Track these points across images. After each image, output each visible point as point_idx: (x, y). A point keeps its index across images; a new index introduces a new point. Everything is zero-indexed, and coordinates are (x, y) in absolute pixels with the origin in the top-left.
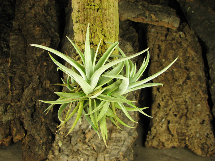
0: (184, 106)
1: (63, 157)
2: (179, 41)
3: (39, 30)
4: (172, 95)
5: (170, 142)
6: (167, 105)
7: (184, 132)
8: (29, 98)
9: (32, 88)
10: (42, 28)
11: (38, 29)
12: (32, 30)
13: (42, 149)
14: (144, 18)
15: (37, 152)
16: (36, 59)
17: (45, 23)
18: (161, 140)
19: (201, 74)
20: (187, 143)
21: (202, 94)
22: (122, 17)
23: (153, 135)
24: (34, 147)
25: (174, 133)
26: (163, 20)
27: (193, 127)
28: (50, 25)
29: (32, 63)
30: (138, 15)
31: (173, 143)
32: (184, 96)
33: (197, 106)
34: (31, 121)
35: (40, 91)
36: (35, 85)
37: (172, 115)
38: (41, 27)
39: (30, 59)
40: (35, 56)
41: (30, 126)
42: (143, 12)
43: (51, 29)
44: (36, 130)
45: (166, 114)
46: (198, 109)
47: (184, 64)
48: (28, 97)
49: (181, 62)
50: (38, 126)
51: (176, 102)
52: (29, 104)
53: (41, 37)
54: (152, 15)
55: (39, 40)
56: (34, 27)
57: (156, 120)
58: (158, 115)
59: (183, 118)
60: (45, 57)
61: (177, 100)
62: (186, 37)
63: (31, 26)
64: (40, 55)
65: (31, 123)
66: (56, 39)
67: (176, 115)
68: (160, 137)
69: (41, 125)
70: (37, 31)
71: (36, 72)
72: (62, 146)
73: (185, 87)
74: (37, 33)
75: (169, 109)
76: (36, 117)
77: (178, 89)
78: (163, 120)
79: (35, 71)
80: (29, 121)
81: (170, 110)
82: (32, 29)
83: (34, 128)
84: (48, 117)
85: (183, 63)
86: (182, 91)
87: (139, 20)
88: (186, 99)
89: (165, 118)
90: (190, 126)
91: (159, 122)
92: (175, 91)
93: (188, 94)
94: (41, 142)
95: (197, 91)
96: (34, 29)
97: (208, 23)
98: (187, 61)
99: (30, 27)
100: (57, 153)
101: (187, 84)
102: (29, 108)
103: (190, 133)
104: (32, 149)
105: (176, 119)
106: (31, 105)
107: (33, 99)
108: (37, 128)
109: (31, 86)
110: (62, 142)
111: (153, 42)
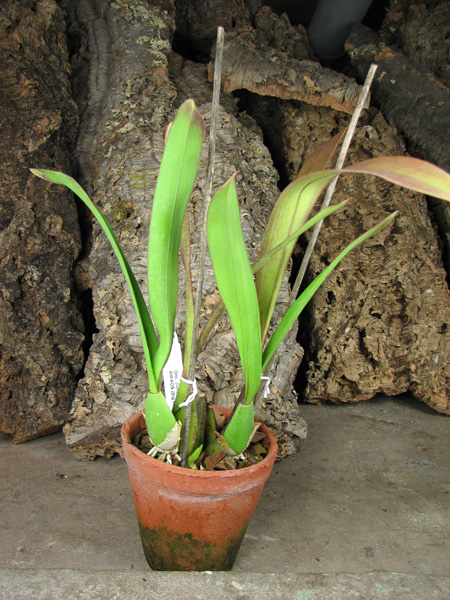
0: (392, 295)
1: (119, 406)
2: (365, 147)
3: (30, 87)
4: (362, 272)
5: (371, 378)
6: (351, 295)
7: (401, 354)
8: (8, 257)
9: (15, 233)
10: (40, 83)
11: (27, 82)
12: (12, 85)
13: (47, 400)
14: (286, 84)
15: (32, 407)
16: (22, 161)
17: (46, 72)
18: (348, 377)
19: (424, 223)
20: (415, 378)
21: (433, 266)
22: (229, 81)
23: (325, 368)
24: (23, 392)
25: (379, 358)
26: (331, 93)
27: (423, 340)
28: (55, 78)
29: (10, 170)
30: (268, 78)
31: (379, 379)
32: (390, 271)
33: (424, 294)
34: (15, 322)
35: (38, 242)
36: (25, 223)
37: (369, 316)
38: (36, 80)
39: (5, 160)
40: (19, 153)
41: (11, 336)
42: (283, 70)
43: (59, 90)
44: (28, 346)
45: (350, 316)
46: (428, 300)
47: (381, 200)
48: (6, 255)
49: (374, 195)
50: (33, 338)
51: (372, 287)
52: (8, 275)
53: (36, 105)
54: (306, 78)
55: (30, 114)
56: (18, 77)
57: (329, 332)
58: (330, 319)
59: (394, 324)
60: (47, 155)
61: (375, 282)
62: (380, 138)
63: (11, 73)
64: (36, 148)
65: (13, 327)
66: (71, 116)
67: (378, 316)
68: (344, 369)
69: (40, 334)
70: (26, 87)
71: (23, 193)
72: (111, 381)
73: (391, 250)
74: (25, 93)
75: (359, 302)
76: (27, 311)
77: (373, 257)
78: (347, 330)
79: (19, 191)
80: (10, 319)
81: (361, 305)
82: (15, 81)
83: (22, 340)
84: (57, 315)
85: (378, 198)
86: (384, 261)
87: (272, 90)
88: (397, 277)
89: (350, 324)
90: (414, 339)
91: (337, 337)
92: (368, 262)
93: (401, 264)
94: (43, 378)
95: (420, 260)
96: (17, 83)
97: (430, 105)
98: (388, 192)
99: (8, 77)
100: (101, 398)
101: (396, 243)
102: (8, 286)
103: (416, 356)
104: (19, 399)
105: (379, 324)
106: (12, 277)
107: (18, 263)
108: (29, 342)
109: (13, 226)
110: (111, 369)
111: (302, 149)
